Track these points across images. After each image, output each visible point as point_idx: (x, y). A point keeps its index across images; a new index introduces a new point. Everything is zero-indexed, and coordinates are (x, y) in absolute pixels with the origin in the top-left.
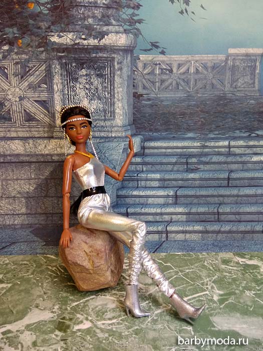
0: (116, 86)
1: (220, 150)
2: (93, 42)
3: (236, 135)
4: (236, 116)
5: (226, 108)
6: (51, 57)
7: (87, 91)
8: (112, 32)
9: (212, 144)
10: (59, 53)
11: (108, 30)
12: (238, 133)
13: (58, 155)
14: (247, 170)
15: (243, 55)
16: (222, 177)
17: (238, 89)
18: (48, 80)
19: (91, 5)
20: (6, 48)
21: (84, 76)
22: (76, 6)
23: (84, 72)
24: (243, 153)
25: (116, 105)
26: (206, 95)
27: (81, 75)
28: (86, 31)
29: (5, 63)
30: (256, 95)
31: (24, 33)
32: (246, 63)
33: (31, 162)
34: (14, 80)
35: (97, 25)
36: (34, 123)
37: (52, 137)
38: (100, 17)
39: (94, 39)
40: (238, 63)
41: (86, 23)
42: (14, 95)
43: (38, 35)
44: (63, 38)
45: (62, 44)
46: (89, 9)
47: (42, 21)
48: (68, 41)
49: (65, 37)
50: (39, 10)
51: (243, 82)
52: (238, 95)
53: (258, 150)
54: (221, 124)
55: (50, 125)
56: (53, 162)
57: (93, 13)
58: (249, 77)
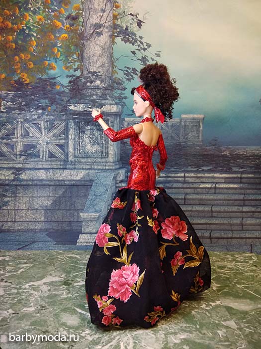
3: (188, 169)
4: (187, 157)
5: (181, 151)
6: (69, 118)
7: (90, 139)
8: (108, 104)
9: (173, 175)
10: (74, 115)
11: (105, 102)
12: (190, 168)
13: (68, 181)
14: (197, 194)
15: (191, 119)
16: (180, 198)
17: (188, 140)
18: (66, 132)
19: (95, 88)
20: (40, 111)
21: (89, 130)
22: (86, 88)
23: (89, 127)
24: (194, 181)
25: (109, 148)
27: (87, 130)
28: (92, 103)
29: (39, 121)
30: (200, 143)
31: (52, 103)
32: (193, 123)
33: (50, 185)
34: (44, 132)
35: (99, 100)
36: (54, 159)
37: (66, 169)
38: (100, 95)
40: (188, 124)
41: (92, 98)
42: (43, 141)
43: (61, 105)
45: (77, 111)
46: (94, 90)
47: (65, 96)
48: (80, 109)
49: (78, 107)
50: (63, 90)
51: (191, 135)
52: (189, 143)
53: (204, 180)
54: (178, 162)
55: (65, 160)
56: (65, 185)
57: (97, 93)
58: (195, 132)
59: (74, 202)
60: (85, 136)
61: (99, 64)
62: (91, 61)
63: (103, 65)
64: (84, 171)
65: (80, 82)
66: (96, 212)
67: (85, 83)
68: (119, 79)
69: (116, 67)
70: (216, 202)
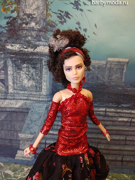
0: (43, 74)
1: (100, 113)
2: (30, 50)
3: (109, 105)
4: (110, 95)
5: (104, 90)
6: (7, 57)
7: (27, 75)
8: (41, 45)
10: (11, 55)
11: (39, 44)
12: (111, 105)
13: (9, 108)
14: (116, 126)
15: (116, 62)
17: (112, 81)
18: (5, 69)
19: (30, 29)
21: (25, 67)
22: (22, 29)
23: (25, 65)
24: (113, 115)
25: (43, 84)
26: (93, 83)
27: (23, 67)
28: (27, 44)
30: (122, 84)
32: (118, 66)
35: (34, 41)
37: (6, 99)
38: (35, 36)
39: (31, 49)
40: (113, 66)
41: (27, 39)
44: (14, 47)
45: (13, 50)
46: (29, 31)
47: (3, 37)
48: (17, 48)
49: (15, 46)
50: (2, 31)
51: (115, 77)
52: (112, 84)
53: (122, 115)
54: (101, 99)
55: (5, 92)
56: (6, 112)
57: (32, 34)
58: (119, 74)
59: (14, 125)
60: (22, 72)
61: (34, 7)
62: (27, 4)
63: (38, 8)
64: (22, 101)
65: (16, 23)
66: (31, 133)
67: (21, 24)
68: (53, 22)
69: (50, 10)
70: (130, 133)
